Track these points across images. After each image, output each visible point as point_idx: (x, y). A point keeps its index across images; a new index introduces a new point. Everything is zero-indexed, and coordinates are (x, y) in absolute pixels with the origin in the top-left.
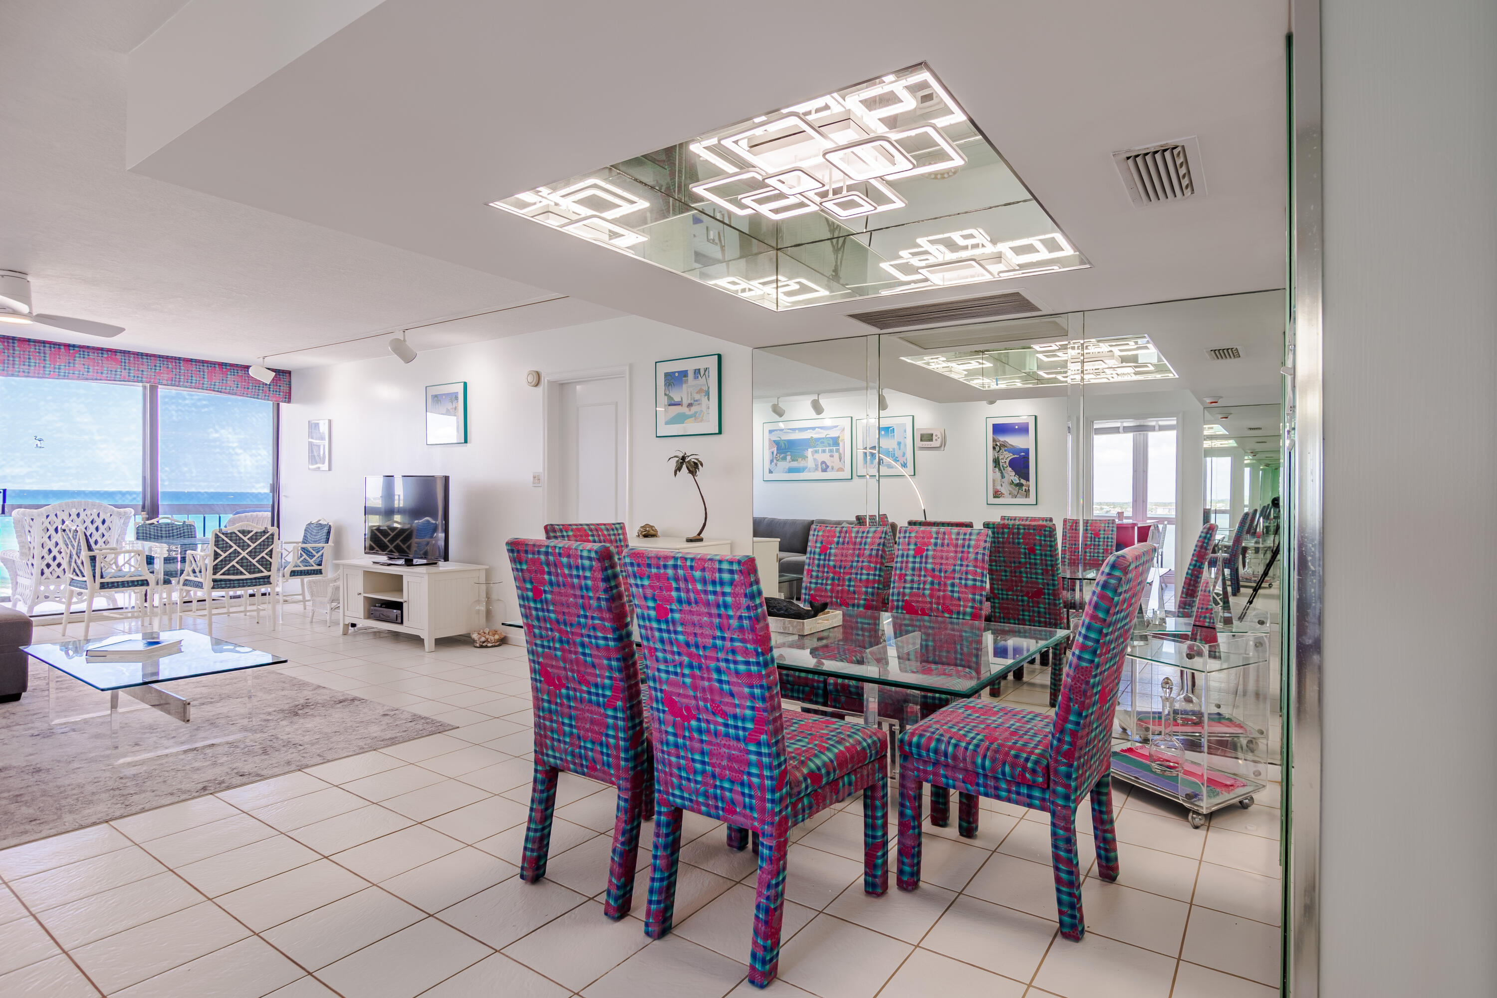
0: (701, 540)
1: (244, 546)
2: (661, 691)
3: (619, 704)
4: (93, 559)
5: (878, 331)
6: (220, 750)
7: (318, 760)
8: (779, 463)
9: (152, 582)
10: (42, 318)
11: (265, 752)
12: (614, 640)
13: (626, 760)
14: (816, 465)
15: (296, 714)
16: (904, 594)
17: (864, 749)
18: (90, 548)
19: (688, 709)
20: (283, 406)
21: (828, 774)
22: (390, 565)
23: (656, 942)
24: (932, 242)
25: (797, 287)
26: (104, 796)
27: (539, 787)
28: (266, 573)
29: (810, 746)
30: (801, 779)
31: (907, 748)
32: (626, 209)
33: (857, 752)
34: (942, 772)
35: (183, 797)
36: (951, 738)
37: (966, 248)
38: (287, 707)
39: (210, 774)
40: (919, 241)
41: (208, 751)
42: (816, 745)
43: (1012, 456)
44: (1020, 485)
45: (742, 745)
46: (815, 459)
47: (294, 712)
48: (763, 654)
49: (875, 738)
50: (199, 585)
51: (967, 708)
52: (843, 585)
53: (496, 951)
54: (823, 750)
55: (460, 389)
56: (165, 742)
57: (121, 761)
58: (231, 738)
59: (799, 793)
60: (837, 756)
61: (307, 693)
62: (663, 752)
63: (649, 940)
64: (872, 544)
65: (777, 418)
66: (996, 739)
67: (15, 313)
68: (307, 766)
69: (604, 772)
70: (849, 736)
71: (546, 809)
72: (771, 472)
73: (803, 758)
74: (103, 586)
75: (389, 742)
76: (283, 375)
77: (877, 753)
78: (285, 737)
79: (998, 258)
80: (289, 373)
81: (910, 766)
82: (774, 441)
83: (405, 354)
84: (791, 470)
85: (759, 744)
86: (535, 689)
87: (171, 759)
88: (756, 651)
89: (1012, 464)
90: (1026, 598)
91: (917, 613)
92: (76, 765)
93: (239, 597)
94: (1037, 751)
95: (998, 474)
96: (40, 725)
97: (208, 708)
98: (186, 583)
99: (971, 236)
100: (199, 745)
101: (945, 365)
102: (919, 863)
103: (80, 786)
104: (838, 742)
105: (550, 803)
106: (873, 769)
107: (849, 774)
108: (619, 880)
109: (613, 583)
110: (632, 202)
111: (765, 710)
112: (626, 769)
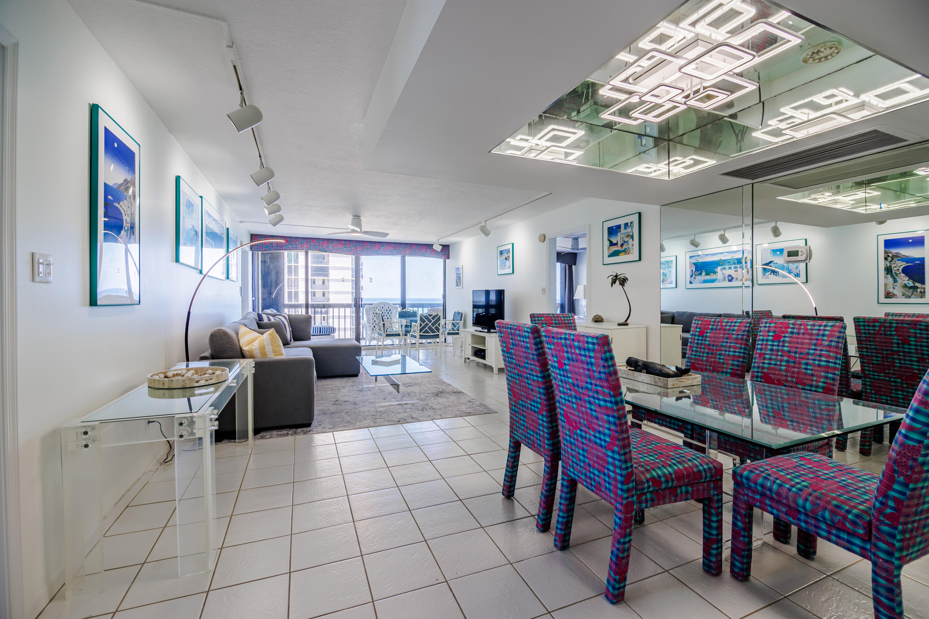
0: (627, 324)
1: (430, 321)
2: (563, 410)
3: (544, 413)
4: (384, 324)
5: (751, 181)
6: (409, 406)
7: (439, 417)
8: (697, 277)
9: (401, 335)
10: (366, 233)
11: (422, 410)
12: (541, 377)
13: (548, 445)
14: (724, 278)
15: (438, 395)
16: (763, 368)
17: (699, 471)
18: (383, 321)
19: (575, 422)
20: (447, 260)
21: (667, 482)
22: (481, 332)
23: (559, 552)
24: (795, 108)
25: (692, 162)
26: (370, 417)
27: (512, 450)
28: (438, 333)
29: (657, 461)
30: (645, 480)
31: (739, 478)
32: (573, 138)
33: (694, 472)
34: (768, 502)
35: (392, 423)
36: (777, 479)
37: (830, 105)
38: (435, 392)
39: (403, 415)
40: (782, 110)
41: (405, 406)
42: (662, 461)
43: (904, 264)
44: (915, 288)
45: (604, 450)
46: (723, 274)
47: (438, 394)
48: (614, 396)
49: (711, 466)
50: (415, 337)
51: (802, 458)
52: (715, 358)
53: (482, 527)
54: (665, 465)
55: (510, 247)
56: (393, 400)
57: (379, 405)
58: (413, 402)
59: (643, 489)
60: (676, 472)
61: (444, 387)
62: (564, 445)
63: (555, 549)
64: (738, 330)
65: (694, 248)
66: (821, 489)
67: (357, 232)
68: (435, 419)
69: (538, 449)
70: (689, 460)
71: (514, 462)
72: (691, 283)
73: (648, 468)
74: (387, 335)
75: (467, 414)
76: (446, 248)
77: (712, 476)
78: (431, 405)
79: (862, 106)
80: (448, 246)
81: (741, 491)
82: (693, 263)
83: (485, 232)
84: (705, 281)
85: (613, 452)
86: (510, 399)
87: (393, 407)
88: (610, 394)
89: (905, 271)
90: (899, 380)
91: (774, 384)
92: (365, 404)
93: (431, 343)
94: (861, 507)
95: (890, 280)
96: (361, 387)
97: (410, 388)
98: (412, 336)
99: (833, 96)
100: (403, 403)
101: (830, 198)
102: (749, 563)
103: (365, 412)
104: (679, 462)
105: (517, 459)
106: (708, 487)
107: (686, 486)
108: (543, 510)
109: (540, 346)
110: (575, 133)
111: (616, 432)
112: (548, 450)
